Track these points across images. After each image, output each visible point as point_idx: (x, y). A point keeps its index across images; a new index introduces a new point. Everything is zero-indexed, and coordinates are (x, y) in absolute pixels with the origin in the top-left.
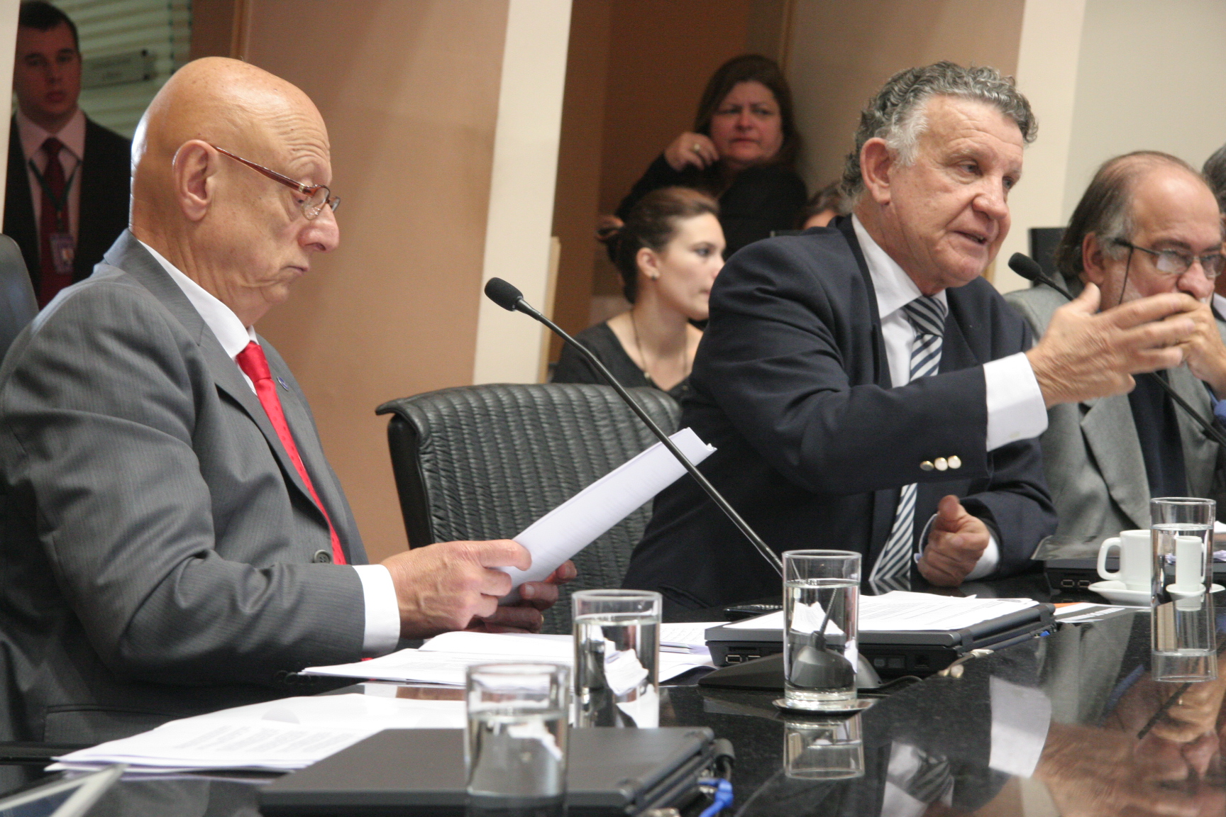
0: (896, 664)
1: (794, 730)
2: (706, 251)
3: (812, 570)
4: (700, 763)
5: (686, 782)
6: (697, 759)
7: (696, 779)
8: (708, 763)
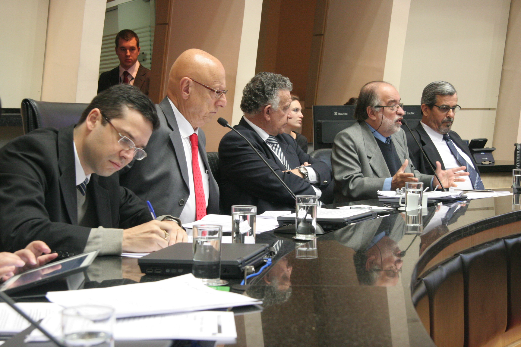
0: (329, 227)
1: (297, 245)
2: (297, 110)
3: (304, 201)
4: (264, 254)
5: (259, 259)
6: (264, 252)
7: (263, 258)
8: (267, 253)
